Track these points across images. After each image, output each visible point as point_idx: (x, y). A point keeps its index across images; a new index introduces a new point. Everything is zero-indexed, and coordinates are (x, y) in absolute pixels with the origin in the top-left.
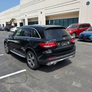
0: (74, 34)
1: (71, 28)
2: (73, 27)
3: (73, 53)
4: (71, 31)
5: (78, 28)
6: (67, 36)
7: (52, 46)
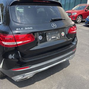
0: (80, 17)
1: (77, 10)
2: (79, 8)
3: (71, 52)
4: (76, 13)
5: (86, 10)
6: (61, 20)
7: (21, 42)
